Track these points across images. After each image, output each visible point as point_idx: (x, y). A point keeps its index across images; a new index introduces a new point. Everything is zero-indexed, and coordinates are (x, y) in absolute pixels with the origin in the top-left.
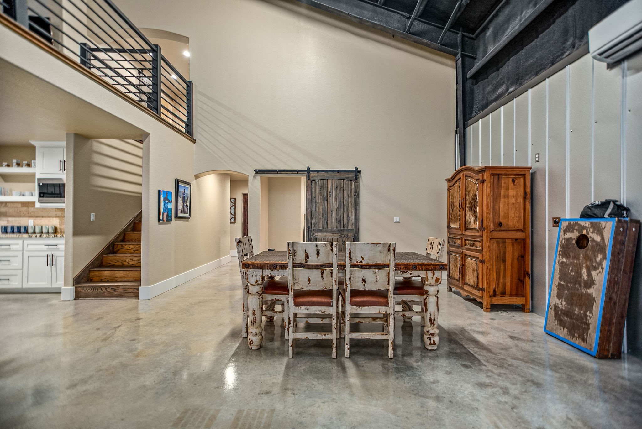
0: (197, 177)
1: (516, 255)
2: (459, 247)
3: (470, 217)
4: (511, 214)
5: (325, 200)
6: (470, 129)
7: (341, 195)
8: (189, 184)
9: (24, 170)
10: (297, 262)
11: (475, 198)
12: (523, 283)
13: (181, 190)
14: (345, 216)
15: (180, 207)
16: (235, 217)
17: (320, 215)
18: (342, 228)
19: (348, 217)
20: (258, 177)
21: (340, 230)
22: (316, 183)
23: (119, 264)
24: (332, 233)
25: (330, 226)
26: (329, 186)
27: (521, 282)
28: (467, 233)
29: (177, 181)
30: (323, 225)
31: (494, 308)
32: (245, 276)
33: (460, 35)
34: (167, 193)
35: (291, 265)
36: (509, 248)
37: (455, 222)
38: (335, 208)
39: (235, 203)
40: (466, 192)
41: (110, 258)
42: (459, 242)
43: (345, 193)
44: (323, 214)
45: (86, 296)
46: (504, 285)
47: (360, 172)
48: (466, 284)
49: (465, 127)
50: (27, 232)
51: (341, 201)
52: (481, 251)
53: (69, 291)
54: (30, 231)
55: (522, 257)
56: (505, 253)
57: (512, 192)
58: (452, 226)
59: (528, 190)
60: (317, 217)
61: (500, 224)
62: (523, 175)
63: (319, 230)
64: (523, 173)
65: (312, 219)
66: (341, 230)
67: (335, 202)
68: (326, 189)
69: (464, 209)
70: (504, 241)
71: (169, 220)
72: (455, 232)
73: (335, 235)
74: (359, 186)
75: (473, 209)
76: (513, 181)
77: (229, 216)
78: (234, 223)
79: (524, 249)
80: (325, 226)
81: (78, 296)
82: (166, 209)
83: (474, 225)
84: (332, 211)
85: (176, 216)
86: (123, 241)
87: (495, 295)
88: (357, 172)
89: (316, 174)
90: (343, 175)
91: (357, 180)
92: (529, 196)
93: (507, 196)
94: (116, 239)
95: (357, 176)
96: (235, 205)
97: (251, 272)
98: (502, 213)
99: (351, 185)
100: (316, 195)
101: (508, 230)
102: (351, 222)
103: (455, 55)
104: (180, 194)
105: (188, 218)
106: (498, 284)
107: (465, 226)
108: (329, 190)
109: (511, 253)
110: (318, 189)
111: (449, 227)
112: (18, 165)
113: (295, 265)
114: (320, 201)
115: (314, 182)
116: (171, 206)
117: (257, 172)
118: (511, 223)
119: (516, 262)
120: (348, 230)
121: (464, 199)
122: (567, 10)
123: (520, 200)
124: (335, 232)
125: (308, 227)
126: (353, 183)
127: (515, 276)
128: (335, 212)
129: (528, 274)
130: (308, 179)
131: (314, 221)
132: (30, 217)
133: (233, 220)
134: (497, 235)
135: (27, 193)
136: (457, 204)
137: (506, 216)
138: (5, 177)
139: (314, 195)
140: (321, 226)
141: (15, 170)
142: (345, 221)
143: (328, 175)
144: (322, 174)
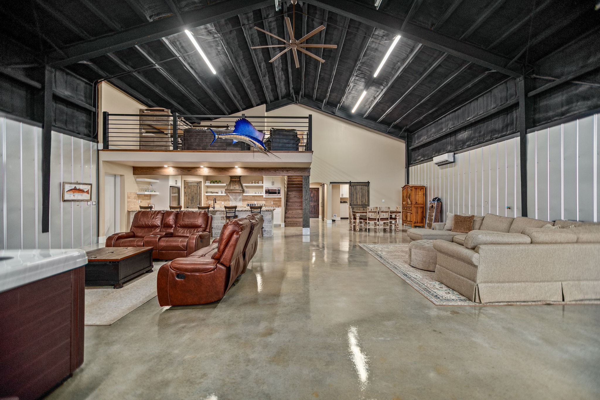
1: (421, 211)
2: (405, 210)
3: (409, 201)
4: (420, 200)
5: (357, 194)
6: (410, 168)
7: (362, 192)
11: (410, 195)
12: (423, 219)
14: (364, 200)
17: (355, 200)
19: (365, 200)
20: (331, 185)
21: (362, 205)
22: (353, 187)
25: (358, 204)
27: (422, 219)
28: (408, 205)
31: (416, 227)
33: (406, 133)
36: (419, 209)
37: (404, 202)
38: (361, 196)
40: (408, 193)
41: (287, 215)
42: (406, 208)
43: (364, 191)
46: (418, 220)
48: (408, 221)
49: (408, 167)
51: (362, 194)
52: (411, 210)
53: (283, 225)
55: (423, 212)
56: (418, 211)
57: (420, 193)
58: (404, 203)
59: (425, 193)
61: (417, 203)
62: (423, 188)
63: (355, 205)
65: (352, 201)
67: (360, 194)
68: (357, 189)
69: (407, 198)
70: (418, 207)
72: (404, 205)
73: (360, 207)
74: (369, 189)
75: (409, 198)
76: (420, 190)
79: (423, 210)
81: (285, 226)
83: (410, 203)
87: (415, 223)
88: (368, 183)
89: (353, 184)
90: (363, 184)
91: (368, 185)
92: (425, 194)
93: (418, 194)
94: (286, 209)
98: (417, 199)
99: (367, 187)
101: (419, 204)
102: (366, 202)
103: (405, 140)
106: (416, 220)
107: (407, 203)
108: (358, 190)
109: (420, 211)
110: (354, 189)
111: (403, 203)
112: (255, 183)
114: (355, 194)
117: (331, 183)
118: (419, 202)
119: (421, 213)
120: (365, 205)
121: (407, 195)
122: (433, 144)
123: (422, 196)
125: (351, 204)
127: (421, 217)
128: (360, 198)
129: (425, 217)
130: (350, 185)
131: (353, 201)
132: (255, 201)
134: (416, 206)
135: (257, 193)
136: (405, 196)
137: (418, 200)
138: (247, 187)
139: (352, 191)
140: (355, 203)
141: (254, 185)
142: (364, 202)
143: (358, 184)
144: (355, 184)
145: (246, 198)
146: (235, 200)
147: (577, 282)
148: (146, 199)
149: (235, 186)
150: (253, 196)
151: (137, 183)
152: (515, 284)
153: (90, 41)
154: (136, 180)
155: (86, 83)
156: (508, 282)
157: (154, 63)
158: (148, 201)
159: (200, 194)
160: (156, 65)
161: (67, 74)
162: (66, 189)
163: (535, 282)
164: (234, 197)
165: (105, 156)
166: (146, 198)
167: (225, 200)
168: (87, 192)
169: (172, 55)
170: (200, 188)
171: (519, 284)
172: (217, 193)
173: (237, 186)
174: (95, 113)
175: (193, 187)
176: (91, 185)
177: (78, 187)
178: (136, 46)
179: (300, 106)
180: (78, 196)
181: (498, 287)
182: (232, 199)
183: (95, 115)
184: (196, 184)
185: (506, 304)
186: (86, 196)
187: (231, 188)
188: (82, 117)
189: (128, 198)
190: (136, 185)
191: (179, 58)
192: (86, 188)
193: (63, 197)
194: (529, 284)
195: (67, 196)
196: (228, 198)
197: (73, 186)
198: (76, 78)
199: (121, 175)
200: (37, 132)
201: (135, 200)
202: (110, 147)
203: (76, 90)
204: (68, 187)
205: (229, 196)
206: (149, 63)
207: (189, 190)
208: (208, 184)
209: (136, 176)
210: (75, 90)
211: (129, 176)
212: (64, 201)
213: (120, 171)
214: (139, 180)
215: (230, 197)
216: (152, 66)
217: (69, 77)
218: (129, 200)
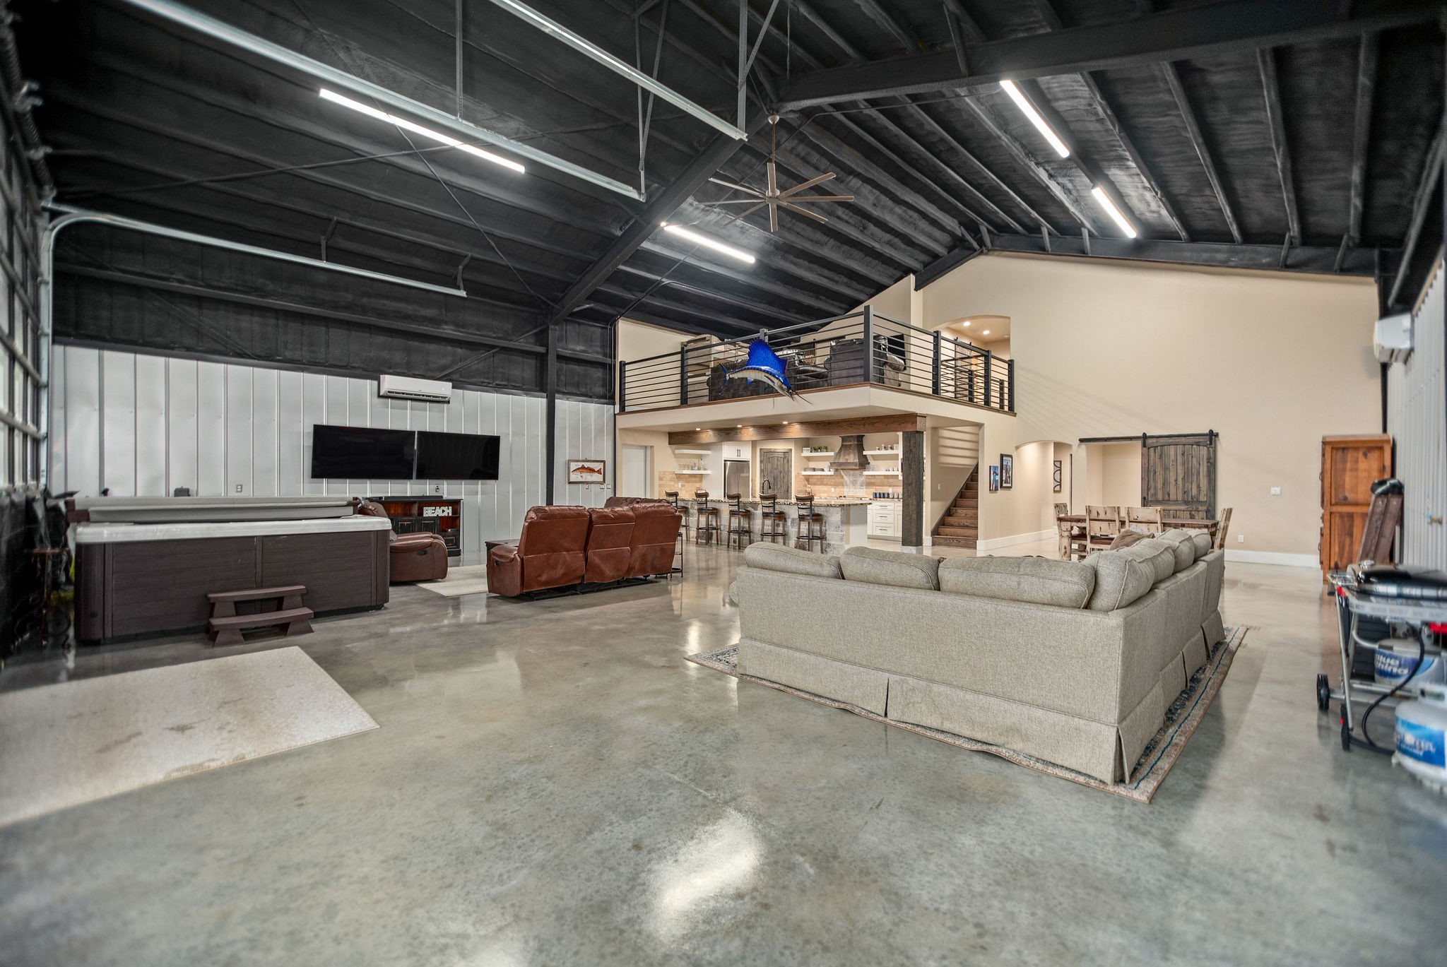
0: (1017, 448)
4: (1361, 487)
5: (1166, 469)
7: (1188, 462)
8: (1011, 456)
9: (889, 452)
10: (1092, 518)
13: (1005, 463)
14: (1195, 486)
15: (1004, 479)
16: (1060, 485)
17: (1160, 485)
18: (1190, 499)
19: (1198, 487)
20: (1084, 446)
21: (1186, 502)
22: (1155, 450)
23: (956, 524)
24: (1176, 505)
25: (1173, 497)
26: (1172, 452)
29: (1002, 456)
30: (1163, 495)
32: (1059, 526)
33: (1377, 252)
34: (995, 468)
35: (1088, 519)
36: (1357, 522)
38: (1180, 477)
39: (1060, 467)
41: (950, 520)
43: (1194, 460)
44: (1164, 484)
45: (940, 544)
47: (1217, 435)
50: (888, 497)
51: (1188, 469)
54: (891, 496)
56: (1351, 528)
57: (1362, 466)
59: (1387, 463)
60: (1155, 488)
61: (1345, 498)
62: (1381, 449)
63: (1158, 501)
64: (1379, 445)
65: (1148, 489)
66: (1189, 502)
67: (1180, 470)
68: (1169, 456)
70: (1351, 516)
71: (996, 489)
73: (1180, 508)
74: (1215, 452)
76: (1365, 453)
77: (1052, 483)
78: (1060, 491)
80: (1166, 498)
82: (995, 481)
84: (1176, 480)
85: (1001, 486)
86: (955, 506)
88: (1212, 436)
89: (1154, 440)
90: (1191, 440)
91: (1211, 444)
92: (1387, 469)
93: (1354, 469)
94: (951, 506)
95: (1211, 441)
96: (1060, 470)
97: (1062, 523)
98: (1348, 488)
99: (1204, 451)
100: (1155, 463)
101: (1358, 504)
102: (1204, 492)
104: (1004, 467)
105: (1011, 487)
108: (1172, 457)
109: (1360, 527)
110: (1157, 456)
112: (886, 448)
113: (1090, 520)
114: (1159, 470)
115: (1152, 450)
116: (998, 478)
117: (1082, 441)
118: (1361, 497)
120: (1199, 502)
123: (1374, 473)
124: (1180, 505)
125: (1144, 498)
126: (1206, 448)
128: (1180, 481)
130: (1144, 445)
131: (1152, 491)
132: (890, 486)
133: (1057, 489)
134: (1340, 509)
135: (890, 469)
137: (1354, 490)
138: (875, 457)
139: (1151, 463)
140: (1160, 497)
141: (883, 452)
142: (1194, 492)
143: (1171, 440)
144: (1162, 440)
145: (873, 481)
146: (854, 485)
147: (924, 683)
148: (693, 482)
149: (847, 457)
150: (886, 476)
151: (676, 456)
152: (797, 654)
153: (578, 282)
154: (673, 452)
155: (602, 328)
156: (787, 647)
157: (659, 278)
158: (698, 485)
159: (789, 472)
160: (664, 280)
161: (580, 324)
162: (572, 470)
163: (834, 659)
164: (852, 479)
165: (623, 422)
166: (694, 479)
167: (836, 485)
168: (599, 472)
169: (674, 261)
170: (789, 461)
171: (804, 656)
172: (823, 470)
173: (852, 455)
174: (610, 365)
175: (776, 461)
176: (604, 462)
177: (586, 465)
178: (622, 267)
179: (998, 255)
180: (588, 477)
181: (770, 651)
182: (848, 482)
183: (611, 368)
184: (782, 455)
185: (776, 686)
186: (599, 478)
187: (841, 461)
188: (598, 373)
189: (661, 479)
190: (674, 459)
191: (686, 260)
192: (597, 466)
193: (569, 478)
194: (823, 660)
195: (574, 477)
196: (841, 480)
197: (580, 465)
198: (589, 325)
199: (652, 447)
200: (540, 403)
201: (672, 483)
202: (627, 409)
203: (591, 341)
204: (574, 466)
205: (842, 477)
206: (652, 282)
207: (769, 466)
208: (807, 453)
209: (673, 446)
210: (588, 341)
211: (662, 446)
212: (570, 483)
213: (648, 441)
214: (677, 451)
215: (845, 478)
216: (658, 284)
217: (582, 327)
218: (662, 482)
